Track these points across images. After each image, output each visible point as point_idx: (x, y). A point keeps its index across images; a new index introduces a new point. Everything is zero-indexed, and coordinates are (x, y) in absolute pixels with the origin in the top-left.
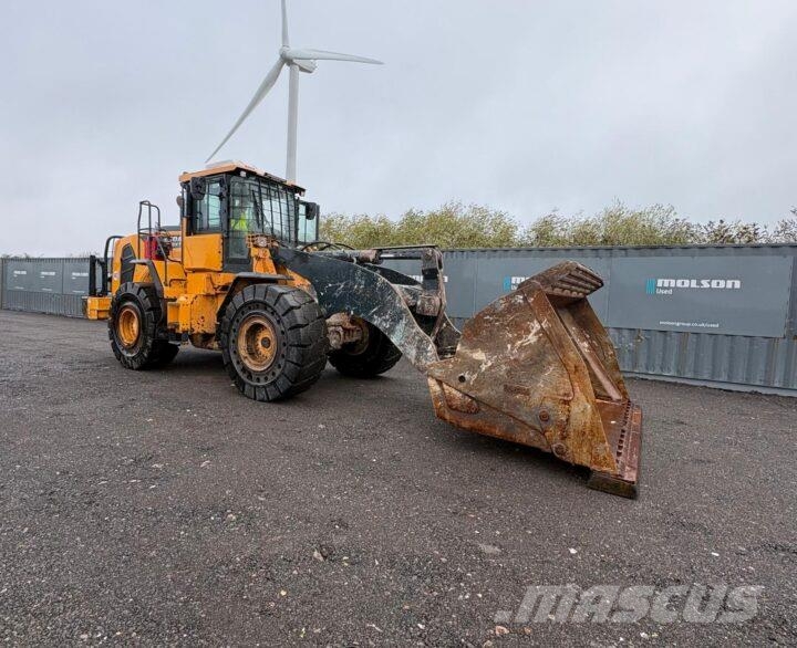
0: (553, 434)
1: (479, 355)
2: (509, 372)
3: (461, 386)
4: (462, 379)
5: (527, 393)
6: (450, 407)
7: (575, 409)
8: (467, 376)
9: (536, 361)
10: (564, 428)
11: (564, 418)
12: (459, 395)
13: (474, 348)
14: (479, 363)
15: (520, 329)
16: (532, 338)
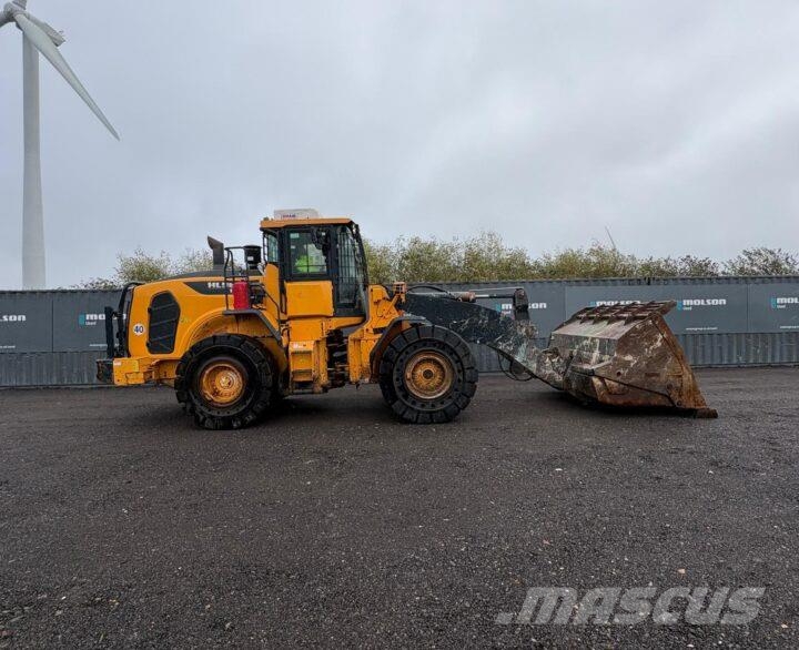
0: (674, 395)
1: (629, 358)
2: (647, 365)
3: (619, 378)
4: (619, 374)
5: (658, 375)
6: (610, 393)
7: (685, 379)
8: (622, 371)
9: (661, 357)
10: (679, 390)
11: (679, 385)
12: (616, 384)
13: (626, 354)
14: (630, 362)
15: (652, 339)
16: (659, 344)
